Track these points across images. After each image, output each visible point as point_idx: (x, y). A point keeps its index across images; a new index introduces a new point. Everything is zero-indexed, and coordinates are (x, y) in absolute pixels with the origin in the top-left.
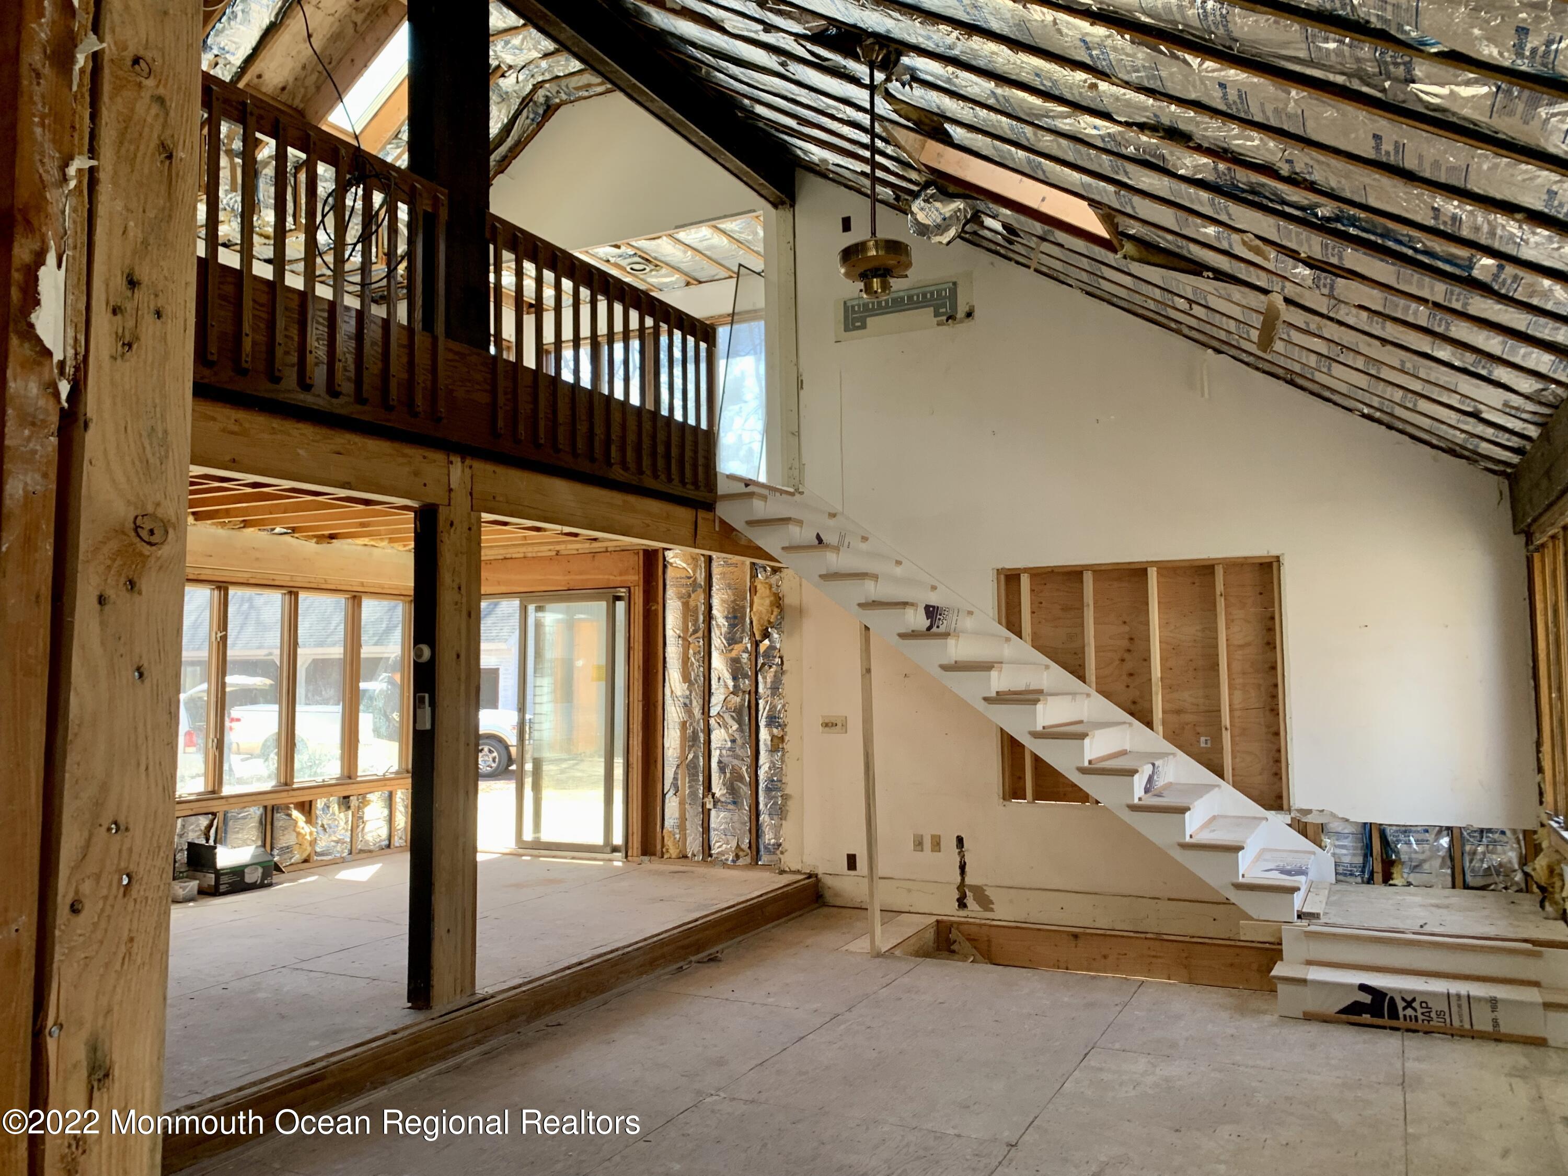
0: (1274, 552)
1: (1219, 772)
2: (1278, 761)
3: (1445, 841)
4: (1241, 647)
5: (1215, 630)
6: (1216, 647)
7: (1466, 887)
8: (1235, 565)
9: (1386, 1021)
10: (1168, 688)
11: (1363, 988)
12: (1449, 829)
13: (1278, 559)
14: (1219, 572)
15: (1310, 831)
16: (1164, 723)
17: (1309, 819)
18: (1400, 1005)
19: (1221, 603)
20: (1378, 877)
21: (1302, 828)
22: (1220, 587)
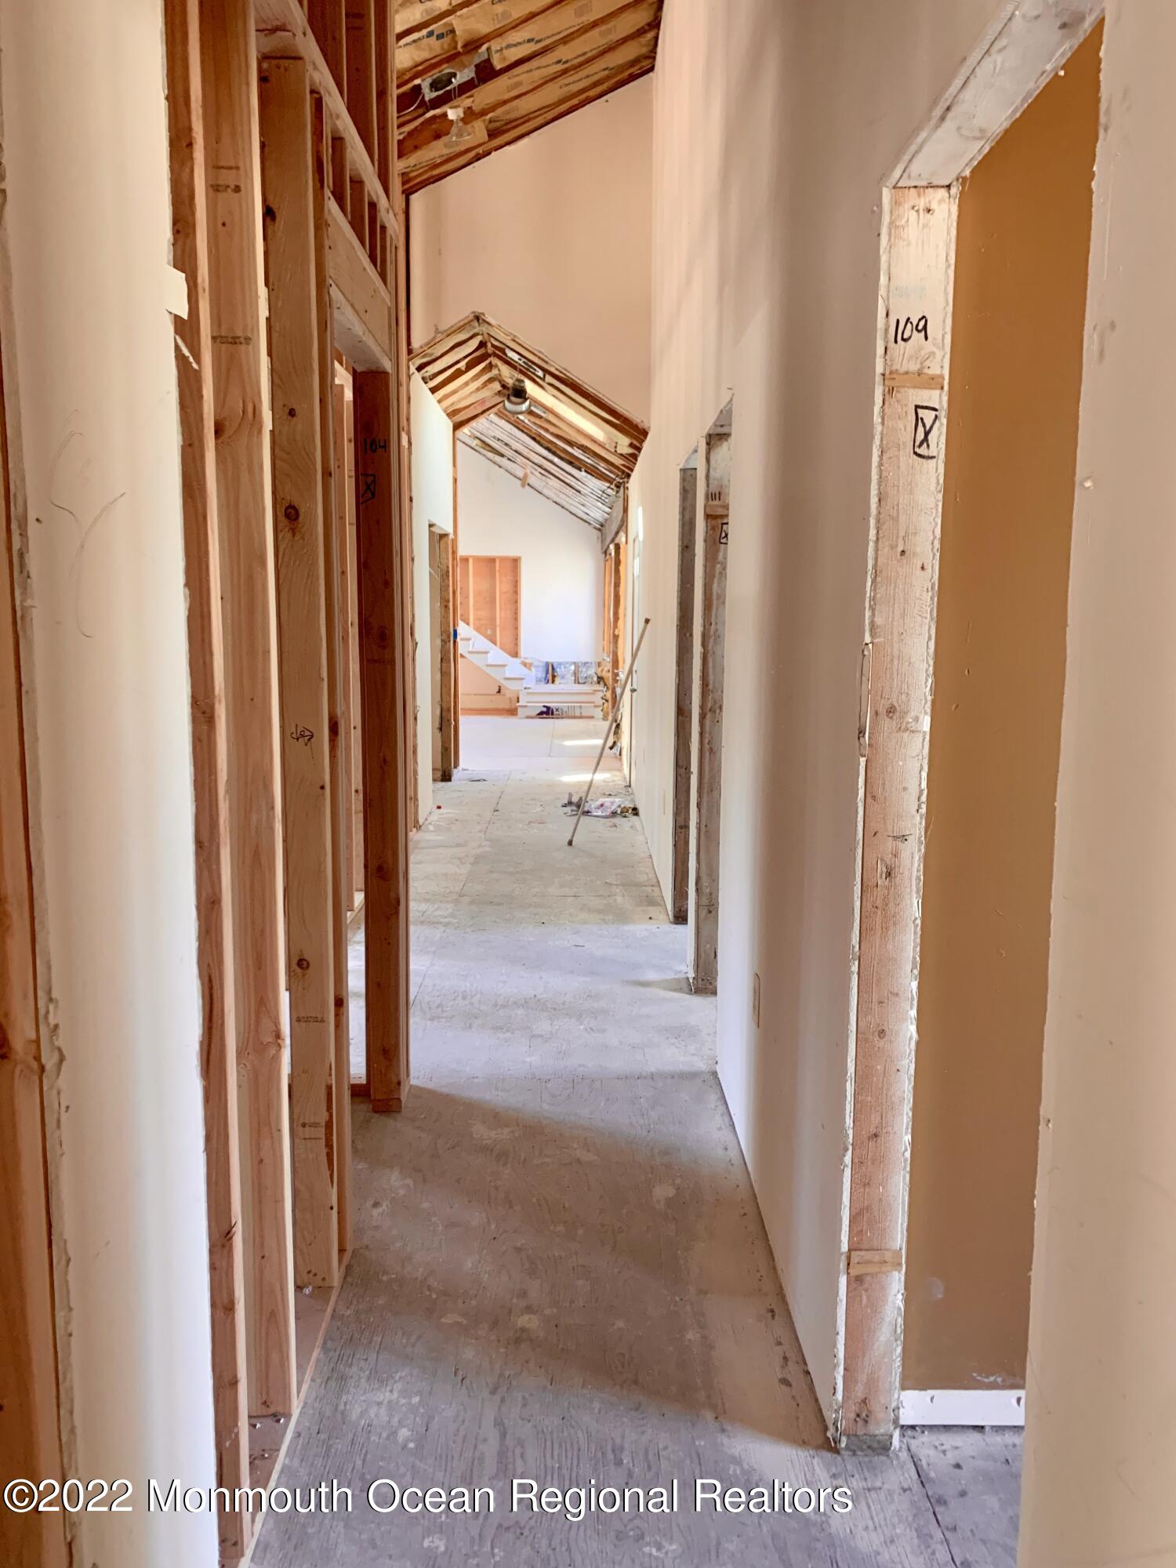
0: (519, 555)
1: (494, 643)
2: (517, 639)
3: (573, 667)
4: (505, 593)
5: (495, 585)
6: (495, 593)
7: (579, 683)
8: (503, 559)
9: (550, 716)
10: (476, 609)
11: (544, 706)
12: (575, 663)
13: (520, 558)
14: (497, 561)
15: (528, 665)
16: (474, 624)
17: (527, 661)
18: (555, 710)
19: (497, 575)
20: (550, 681)
21: (525, 665)
22: (497, 568)
